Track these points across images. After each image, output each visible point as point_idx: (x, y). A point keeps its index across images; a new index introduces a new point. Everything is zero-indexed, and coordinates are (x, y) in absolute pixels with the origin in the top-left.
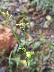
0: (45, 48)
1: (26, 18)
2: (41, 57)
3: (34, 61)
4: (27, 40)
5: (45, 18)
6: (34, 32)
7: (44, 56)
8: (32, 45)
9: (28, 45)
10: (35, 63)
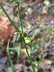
0: (45, 35)
2: (42, 44)
4: (26, 28)
5: (43, 3)
6: (32, 19)
7: (45, 43)
8: (31, 33)
9: (27, 33)
10: (36, 50)
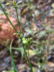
0: (51, 37)
1: (30, 6)
2: (46, 46)
3: (39, 50)
4: (32, 29)
5: (51, 5)
6: (39, 21)
7: (50, 46)
8: (37, 35)
9: (33, 35)
10: (40, 52)
